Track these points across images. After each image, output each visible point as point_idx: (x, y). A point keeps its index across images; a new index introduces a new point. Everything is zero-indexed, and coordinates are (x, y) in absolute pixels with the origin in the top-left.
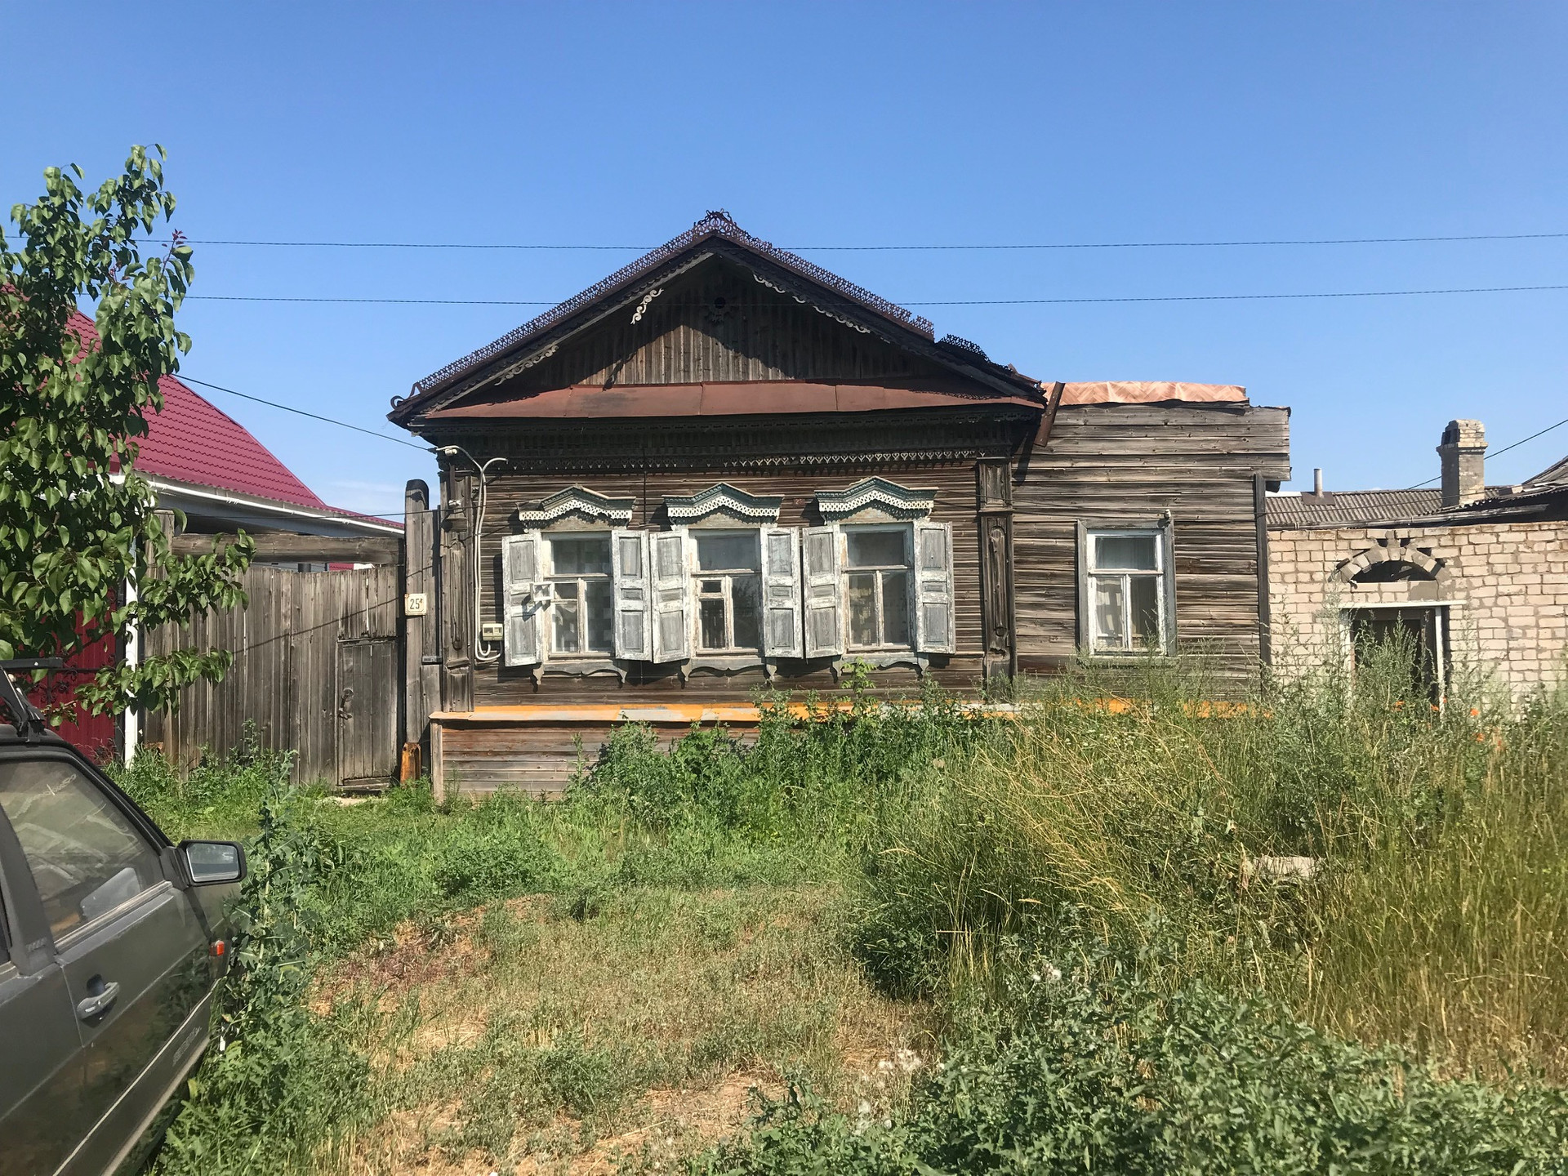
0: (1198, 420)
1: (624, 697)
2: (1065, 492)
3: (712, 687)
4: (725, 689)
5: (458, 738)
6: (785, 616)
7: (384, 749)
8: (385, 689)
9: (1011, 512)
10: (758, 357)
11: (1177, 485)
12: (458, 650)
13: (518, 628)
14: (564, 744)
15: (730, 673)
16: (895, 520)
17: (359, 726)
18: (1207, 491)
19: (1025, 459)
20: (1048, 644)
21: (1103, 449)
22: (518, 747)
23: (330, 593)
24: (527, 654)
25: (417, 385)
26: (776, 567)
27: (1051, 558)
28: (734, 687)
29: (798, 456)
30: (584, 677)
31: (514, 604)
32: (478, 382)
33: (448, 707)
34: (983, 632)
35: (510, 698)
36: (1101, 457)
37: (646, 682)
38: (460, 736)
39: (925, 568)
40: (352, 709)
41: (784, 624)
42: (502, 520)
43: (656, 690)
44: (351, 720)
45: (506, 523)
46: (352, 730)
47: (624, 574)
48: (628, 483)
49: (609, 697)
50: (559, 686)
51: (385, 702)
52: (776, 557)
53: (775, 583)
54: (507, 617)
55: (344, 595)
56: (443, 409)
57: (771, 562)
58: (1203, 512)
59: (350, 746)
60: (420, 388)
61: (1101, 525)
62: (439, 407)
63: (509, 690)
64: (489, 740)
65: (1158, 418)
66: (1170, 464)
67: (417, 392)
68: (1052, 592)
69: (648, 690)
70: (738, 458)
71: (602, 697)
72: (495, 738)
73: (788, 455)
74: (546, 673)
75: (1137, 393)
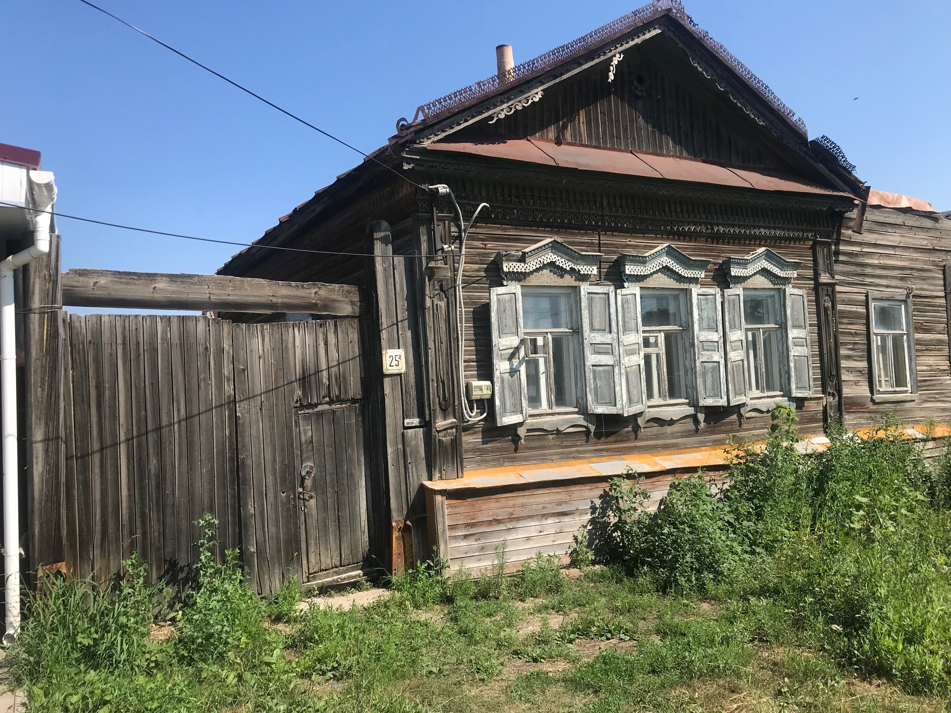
0: (918, 224)
1: (590, 451)
2: (859, 270)
3: (657, 437)
4: (667, 438)
5: (461, 510)
6: (713, 368)
7: (353, 531)
8: (350, 460)
9: (836, 284)
10: (668, 134)
11: (912, 269)
12: (444, 410)
13: (506, 385)
14: (560, 504)
15: (671, 422)
16: (772, 286)
17: (323, 507)
18: (924, 274)
19: (837, 244)
20: (854, 386)
21: (876, 239)
22: (519, 513)
23: (282, 350)
24: (514, 412)
25: (421, 109)
26: (705, 324)
27: (854, 321)
28: (673, 435)
29: (712, 225)
30: (558, 432)
31: (502, 358)
32: (473, 117)
33: (437, 475)
34: (822, 378)
35: (493, 460)
36: (875, 245)
37: (608, 435)
38: (464, 507)
39: (794, 327)
40: (315, 487)
41: (712, 376)
42: (478, 270)
43: (616, 442)
44: (313, 502)
45: (483, 274)
46: (314, 512)
47: (592, 329)
48: (585, 239)
49: (577, 452)
50: (537, 444)
51: (351, 476)
52: (705, 315)
53: (705, 339)
54: (497, 374)
55: (298, 351)
56: (439, 141)
57: (701, 319)
58: (923, 290)
59: (313, 533)
60: (423, 112)
61: (879, 296)
62: (436, 138)
63: (493, 451)
64: (490, 508)
65: (899, 219)
66: (906, 254)
67: (421, 117)
68: (857, 346)
69: (610, 443)
70: (672, 223)
71: (572, 453)
72: (496, 505)
73: (706, 224)
74: (529, 431)
75: (889, 200)
